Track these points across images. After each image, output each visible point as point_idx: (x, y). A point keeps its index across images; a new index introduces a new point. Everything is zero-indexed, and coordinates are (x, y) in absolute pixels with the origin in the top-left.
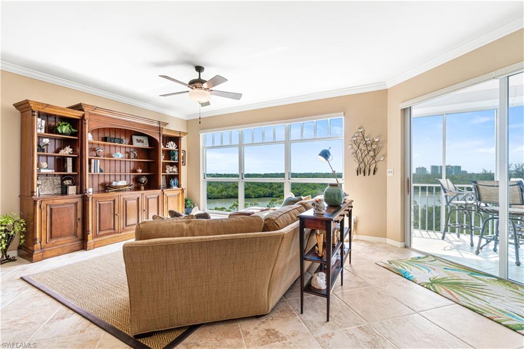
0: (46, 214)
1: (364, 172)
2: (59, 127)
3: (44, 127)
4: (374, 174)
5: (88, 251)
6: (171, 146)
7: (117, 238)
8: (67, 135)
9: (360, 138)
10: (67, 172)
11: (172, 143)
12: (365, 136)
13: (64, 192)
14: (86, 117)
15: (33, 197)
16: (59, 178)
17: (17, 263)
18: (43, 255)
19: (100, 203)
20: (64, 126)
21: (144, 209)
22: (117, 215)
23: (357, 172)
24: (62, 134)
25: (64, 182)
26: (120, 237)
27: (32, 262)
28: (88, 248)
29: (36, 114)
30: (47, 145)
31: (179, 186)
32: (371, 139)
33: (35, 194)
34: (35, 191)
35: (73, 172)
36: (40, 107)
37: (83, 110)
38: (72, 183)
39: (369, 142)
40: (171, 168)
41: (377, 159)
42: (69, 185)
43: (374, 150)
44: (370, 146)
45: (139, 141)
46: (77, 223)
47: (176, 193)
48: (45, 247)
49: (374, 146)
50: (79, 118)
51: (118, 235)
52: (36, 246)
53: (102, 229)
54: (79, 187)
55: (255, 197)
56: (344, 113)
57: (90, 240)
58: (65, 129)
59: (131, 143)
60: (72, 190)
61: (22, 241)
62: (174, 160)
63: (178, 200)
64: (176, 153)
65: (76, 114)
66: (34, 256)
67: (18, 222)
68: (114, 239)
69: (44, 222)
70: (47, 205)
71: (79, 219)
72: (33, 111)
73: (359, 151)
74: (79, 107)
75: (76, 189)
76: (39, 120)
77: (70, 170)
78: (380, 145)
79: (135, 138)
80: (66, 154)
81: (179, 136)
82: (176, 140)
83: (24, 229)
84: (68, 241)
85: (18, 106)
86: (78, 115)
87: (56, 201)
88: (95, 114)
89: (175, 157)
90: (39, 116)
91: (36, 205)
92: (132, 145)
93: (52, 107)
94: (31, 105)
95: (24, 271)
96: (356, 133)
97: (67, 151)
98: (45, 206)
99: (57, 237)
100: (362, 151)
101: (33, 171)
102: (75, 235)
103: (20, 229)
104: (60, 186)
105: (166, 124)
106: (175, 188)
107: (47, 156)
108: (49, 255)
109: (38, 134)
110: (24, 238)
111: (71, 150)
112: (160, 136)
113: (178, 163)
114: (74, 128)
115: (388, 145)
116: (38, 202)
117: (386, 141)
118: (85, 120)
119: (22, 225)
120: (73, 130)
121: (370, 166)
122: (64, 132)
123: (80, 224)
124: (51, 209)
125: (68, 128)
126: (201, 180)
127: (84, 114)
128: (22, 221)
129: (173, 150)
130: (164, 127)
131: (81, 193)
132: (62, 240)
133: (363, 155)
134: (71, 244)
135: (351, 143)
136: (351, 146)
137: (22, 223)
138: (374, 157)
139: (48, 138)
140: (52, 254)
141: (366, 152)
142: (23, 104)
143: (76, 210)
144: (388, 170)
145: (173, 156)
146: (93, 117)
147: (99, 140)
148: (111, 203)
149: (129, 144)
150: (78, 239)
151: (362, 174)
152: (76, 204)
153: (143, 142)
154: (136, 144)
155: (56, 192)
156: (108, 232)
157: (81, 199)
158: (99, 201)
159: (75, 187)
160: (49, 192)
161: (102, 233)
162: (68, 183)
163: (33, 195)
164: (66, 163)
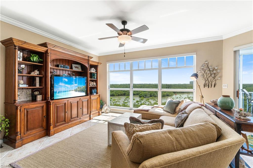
0: (24, 115)
1: (208, 86)
2: (32, 58)
3: (22, 57)
4: (214, 87)
5: (50, 137)
6: (93, 70)
7: (67, 126)
8: (37, 63)
9: (206, 67)
10: (36, 86)
11: (93, 68)
12: (209, 66)
13: (34, 99)
14: (49, 51)
15: (15, 104)
16: (30, 90)
17: (4, 150)
18: (22, 143)
19: (57, 105)
20: (34, 57)
21: (81, 108)
22: (67, 112)
23: (204, 86)
24: (33, 62)
25: (35, 93)
26: (68, 126)
27: (15, 149)
28: (50, 135)
29: (17, 48)
30: (23, 69)
31: (97, 93)
32: (213, 67)
33: (16, 102)
34: (16, 99)
35: (40, 86)
36: (20, 43)
37: (47, 47)
38: (39, 93)
39: (211, 69)
40: (92, 83)
41: (216, 78)
42: (38, 95)
43: (215, 74)
44: (212, 71)
45: (76, 67)
46: (43, 119)
47: (96, 97)
48: (23, 137)
49: (214, 72)
50: (44, 52)
51: (67, 124)
52: (17, 137)
53: (58, 121)
54: (44, 96)
55: (116, 96)
56: (196, 53)
57: (52, 129)
58: (35, 58)
59: (71, 68)
60: (39, 98)
61: (7, 134)
62: (94, 78)
63: (97, 101)
64: (96, 75)
65: (42, 49)
66: (16, 144)
67: (4, 121)
68: (65, 127)
69: (23, 120)
70: (25, 109)
71: (44, 117)
72: (15, 46)
73: (205, 74)
74: (44, 45)
75: (41, 97)
76: (19, 52)
77: (38, 86)
78: (219, 71)
79: (74, 65)
80: (35, 75)
81: (97, 64)
82: (96, 67)
83: (8, 125)
84: (38, 131)
85: (4, 42)
86: (44, 50)
87: (30, 106)
88: (54, 50)
89: (95, 77)
90: (19, 50)
91: (17, 110)
92: (72, 69)
93: (28, 43)
94: (14, 41)
95: (11, 157)
96: (204, 64)
97: (36, 73)
98: (23, 110)
99: (31, 129)
100: (207, 74)
101: (15, 86)
102: (42, 127)
103: (5, 126)
104: (31, 95)
105: (92, 58)
106: (95, 94)
107: (23, 76)
108: (26, 142)
109: (18, 62)
110: (8, 131)
111: (38, 72)
112: (88, 65)
113: (96, 80)
114: (40, 59)
115: (223, 71)
116: (19, 107)
117: (221, 69)
118: (48, 54)
119: (7, 123)
120: (40, 60)
121: (212, 83)
122: (34, 61)
123: (45, 120)
124: (27, 112)
125: (37, 58)
126: (107, 89)
127: (48, 50)
128: (7, 120)
129: (94, 73)
130: (91, 60)
131: (45, 100)
132: (34, 131)
133: (208, 77)
134: (40, 133)
135: (200, 70)
136: (200, 71)
137: (7, 121)
138: (214, 78)
139: (24, 64)
140: (28, 141)
141: (210, 75)
142: (8, 41)
143: (43, 111)
144: (223, 85)
145: (94, 76)
146: (52, 52)
147: (54, 66)
148: (63, 105)
149: (70, 69)
150: (44, 129)
151: (207, 87)
152: (43, 107)
153: (78, 68)
154: (74, 69)
155: (28, 99)
156: (62, 123)
157: (45, 103)
158: (56, 105)
159: (41, 96)
160: (24, 99)
161: (58, 124)
162: (37, 94)
163: (15, 103)
164: (36, 80)
